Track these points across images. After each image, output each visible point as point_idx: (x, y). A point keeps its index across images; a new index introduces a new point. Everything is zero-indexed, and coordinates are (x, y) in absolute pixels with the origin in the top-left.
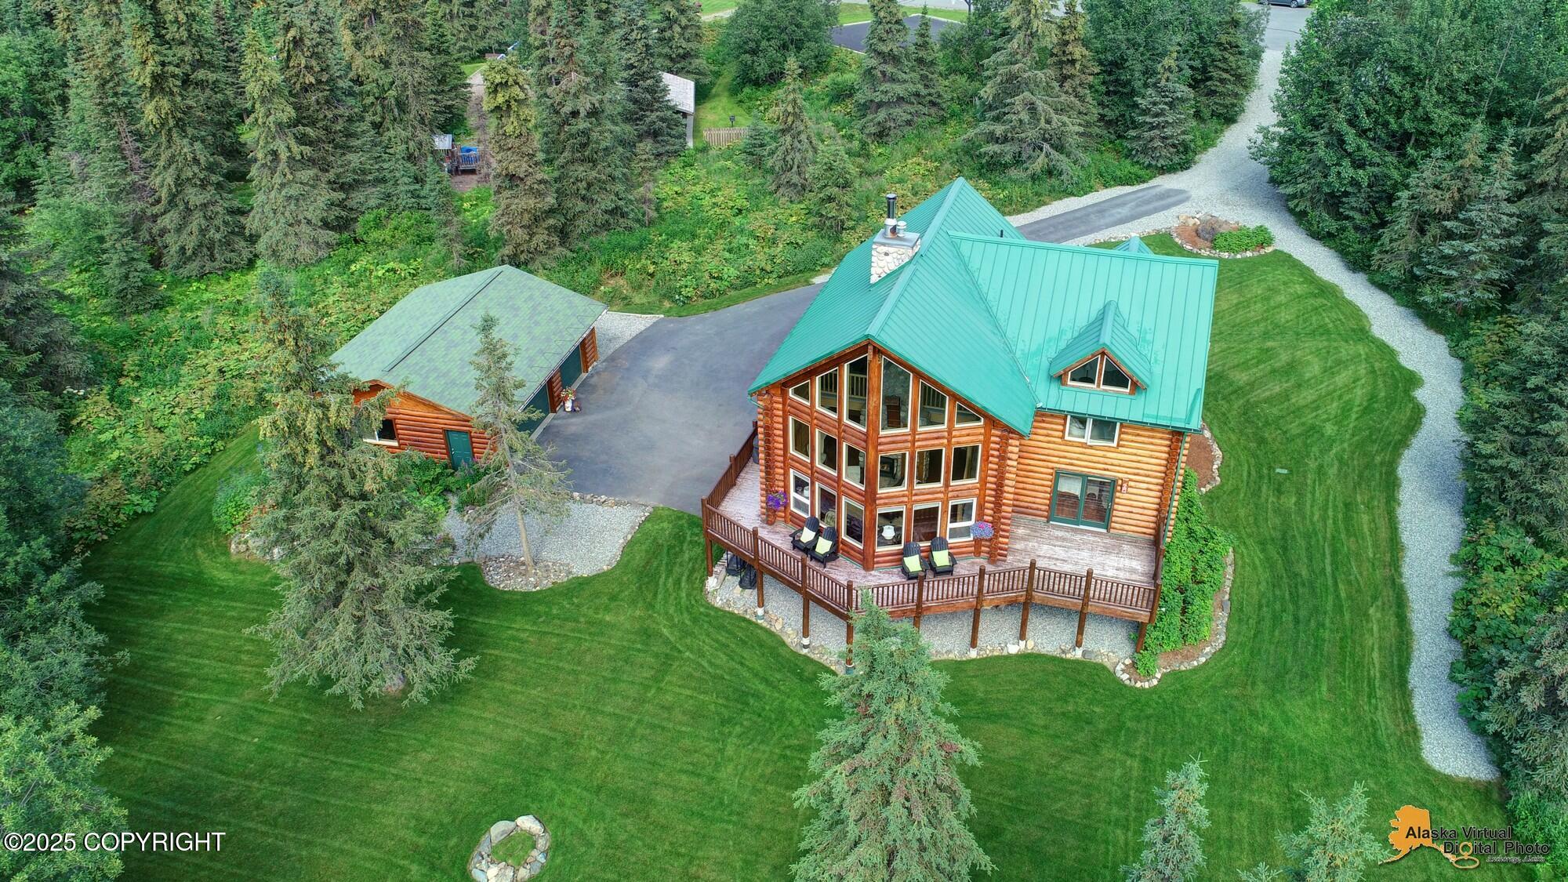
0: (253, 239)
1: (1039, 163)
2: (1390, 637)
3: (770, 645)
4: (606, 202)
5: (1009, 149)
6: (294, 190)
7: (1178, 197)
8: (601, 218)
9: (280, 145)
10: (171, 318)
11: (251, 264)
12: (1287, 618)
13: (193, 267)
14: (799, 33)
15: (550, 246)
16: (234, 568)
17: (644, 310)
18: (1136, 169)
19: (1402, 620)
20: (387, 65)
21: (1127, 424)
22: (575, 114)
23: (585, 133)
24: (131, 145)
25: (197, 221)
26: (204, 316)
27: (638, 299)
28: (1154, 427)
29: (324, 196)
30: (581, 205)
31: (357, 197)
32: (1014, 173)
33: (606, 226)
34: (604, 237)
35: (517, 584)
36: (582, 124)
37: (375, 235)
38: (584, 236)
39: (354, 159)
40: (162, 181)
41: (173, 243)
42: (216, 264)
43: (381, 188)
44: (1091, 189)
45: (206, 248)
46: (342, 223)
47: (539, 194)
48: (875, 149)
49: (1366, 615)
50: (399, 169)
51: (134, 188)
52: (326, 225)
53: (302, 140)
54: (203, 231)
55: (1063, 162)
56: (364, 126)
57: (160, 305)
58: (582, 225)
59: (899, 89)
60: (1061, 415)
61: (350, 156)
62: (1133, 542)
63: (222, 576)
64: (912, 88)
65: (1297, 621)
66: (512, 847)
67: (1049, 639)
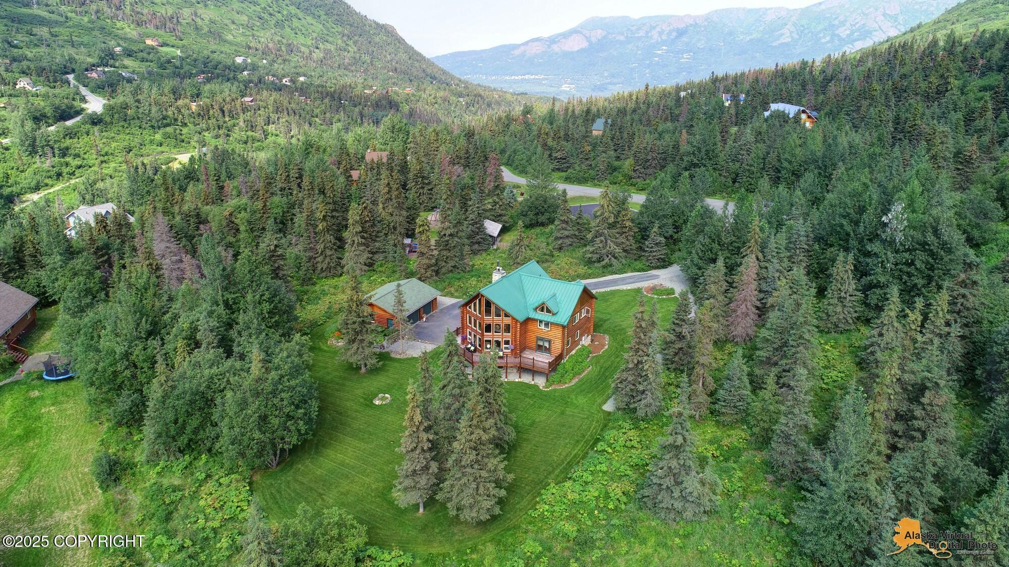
0: (343, 267)
1: (607, 260)
4: (452, 263)
5: (595, 257)
6: (357, 253)
8: (450, 268)
9: (356, 239)
10: (317, 288)
11: (341, 275)
13: (324, 274)
15: (432, 276)
16: (328, 347)
17: (457, 297)
18: (643, 267)
20: (392, 215)
21: (552, 323)
22: (445, 235)
23: (447, 241)
24: (312, 235)
25: (328, 260)
26: (326, 288)
27: (456, 294)
28: (558, 325)
29: (366, 255)
30: (444, 264)
31: (376, 256)
32: (596, 264)
33: (451, 271)
34: (451, 274)
35: (398, 357)
36: (447, 238)
37: (380, 269)
38: (444, 274)
39: (377, 244)
40: (320, 247)
41: (319, 266)
42: (331, 274)
43: (384, 254)
44: (625, 272)
45: (329, 268)
46: (370, 265)
47: (430, 259)
50: (390, 248)
51: (311, 249)
52: (365, 264)
53: (362, 237)
54: (329, 263)
55: (614, 261)
56: (381, 234)
57: (314, 284)
58: (444, 270)
60: (536, 320)
62: (553, 356)
63: (325, 348)
65: (596, 382)
66: (383, 399)
67: (527, 379)
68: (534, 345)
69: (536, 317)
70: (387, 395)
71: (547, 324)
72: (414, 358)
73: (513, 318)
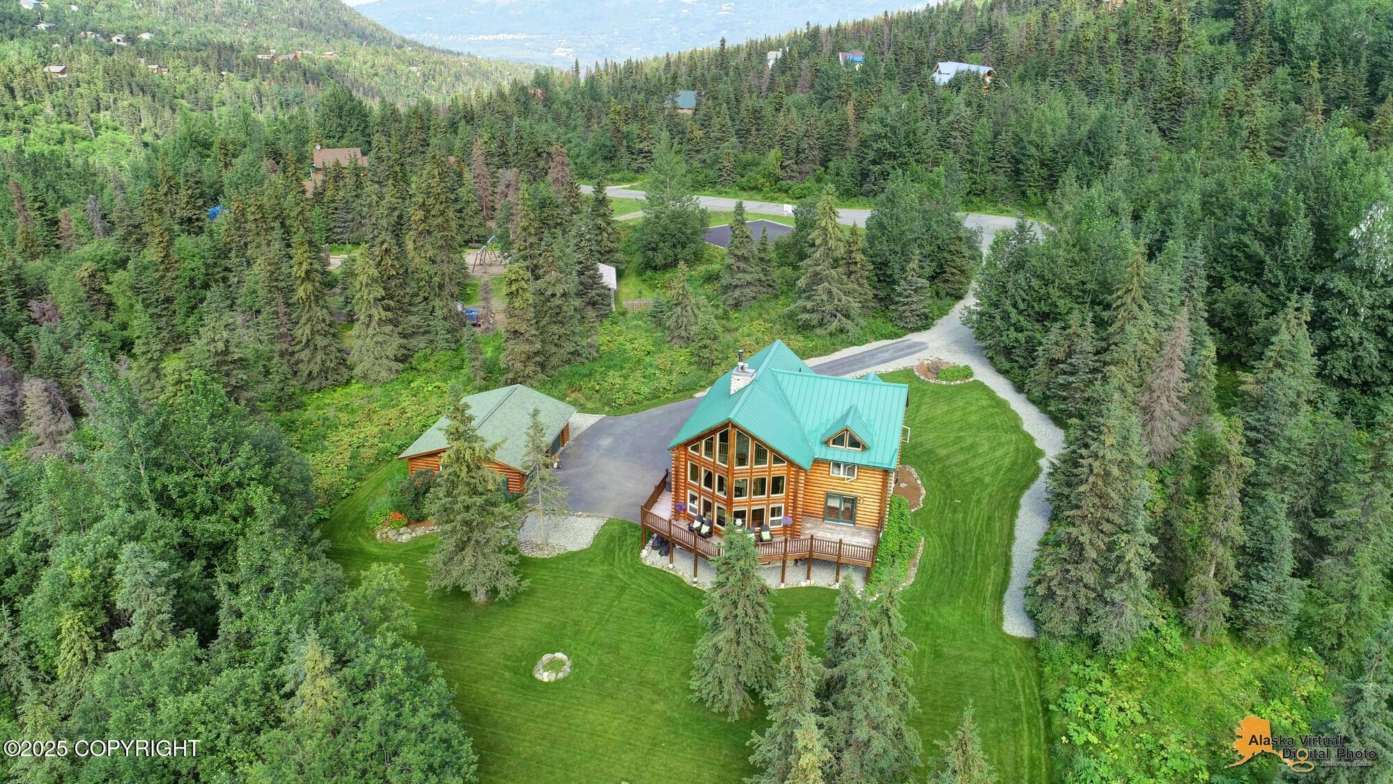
0: (351, 368)
1: (835, 325)
2: (999, 579)
3: (677, 582)
4: (570, 347)
5: (815, 318)
6: (380, 338)
7: (921, 347)
8: (566, 357)
9: (374, 312)
10: (310, 414)
11: (348, 382)
12: (948, 571)
13: (314, 384)
14: (684, 238)
15: (536, 373)
16: (381, 546)
17: (592, 411)
18: (895, 329)
19: (1007, 572)
20: (434, 262)
21: (861, 467)
22: (553, 295)
23: (559, 307)
24: (282, 309)
25: (320, 356)
26: (331, 412)
27: (589, 405)
28: (874, 468)
29: (397, 341)
30: (554, 349)
31: (413, 342)
32: (818, 331)
33: (568, 362)
34: (567, 367)
35: (538, 554)
36: (557, 302)
37: (425, 365)
38: (554, 368)
39: (414, 320)
40: (302, 332)
41: (304, 369)
42: (329, 382)
43: (427, 337)
44: (867, 341)
45: (324, 371)
46: (404, 358)
47: (532, 343)
48: (733, 315)
49: (989, 570)
50: (439, 325)
51: (282, 336)
52: (397, 360)
53: (387, 309)
54: (323, 362)
55: (848, 324)
56: (420, 299)
57: (301, 406)
58: (554, 361)
59: (748, 277)
60: (827, 462)
61: (410, 318)
62: (867, 530)
63: (376, 550)
64: (756, 276)
65: (953, 572)
66: (554, 666)
67: (822, 579)
68: (819, 509)
69: (829, 457)
70: (559, 655)
71: (850, 468)
72: (572, 555)
73: (791, 463)
